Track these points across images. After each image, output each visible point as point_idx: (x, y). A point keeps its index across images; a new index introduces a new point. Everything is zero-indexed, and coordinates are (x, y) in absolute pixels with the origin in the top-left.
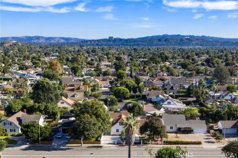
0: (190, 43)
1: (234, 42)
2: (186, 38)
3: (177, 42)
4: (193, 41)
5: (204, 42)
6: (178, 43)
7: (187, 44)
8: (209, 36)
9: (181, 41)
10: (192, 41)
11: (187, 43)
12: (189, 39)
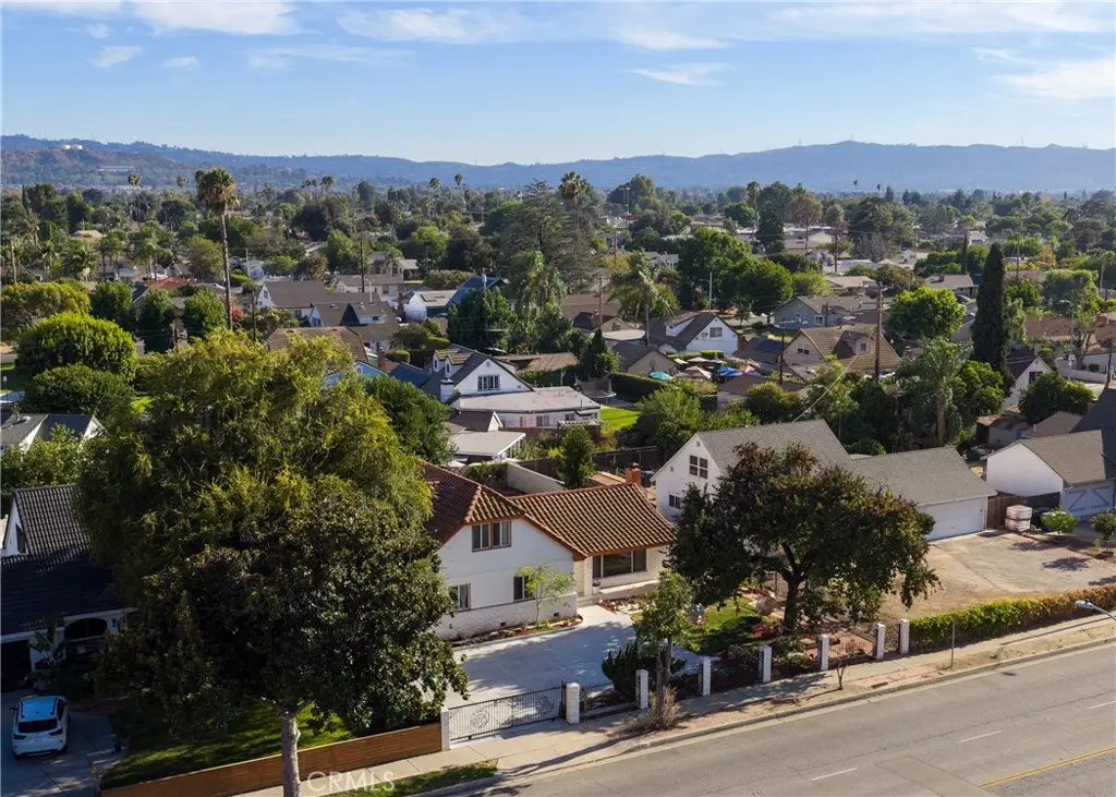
0: (92, 172)
1: (290, 170)
2: (68, 147)
3: (27, 169)
4: (101, 161)
5: (155, 170)
6: (32, 174)
7: (79, 176)
8: (165, 147)
9: (42, 162)
10: (96, 161)
11: (75, 174)
12: (82, 156)
